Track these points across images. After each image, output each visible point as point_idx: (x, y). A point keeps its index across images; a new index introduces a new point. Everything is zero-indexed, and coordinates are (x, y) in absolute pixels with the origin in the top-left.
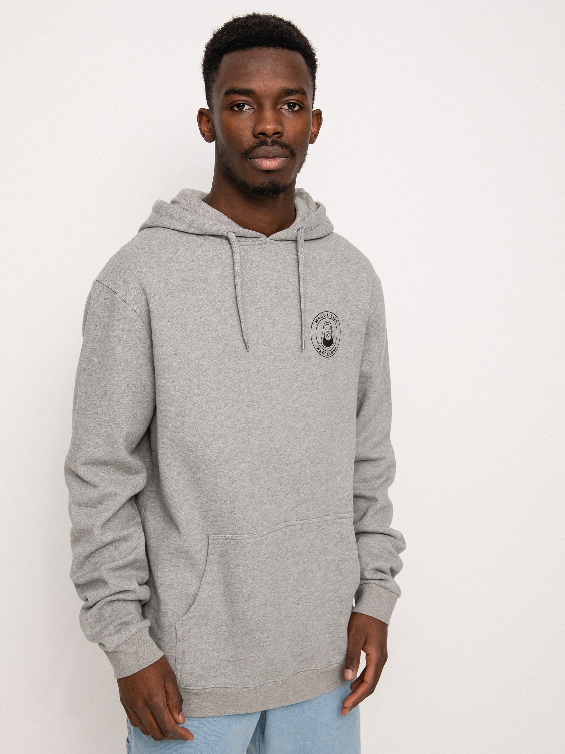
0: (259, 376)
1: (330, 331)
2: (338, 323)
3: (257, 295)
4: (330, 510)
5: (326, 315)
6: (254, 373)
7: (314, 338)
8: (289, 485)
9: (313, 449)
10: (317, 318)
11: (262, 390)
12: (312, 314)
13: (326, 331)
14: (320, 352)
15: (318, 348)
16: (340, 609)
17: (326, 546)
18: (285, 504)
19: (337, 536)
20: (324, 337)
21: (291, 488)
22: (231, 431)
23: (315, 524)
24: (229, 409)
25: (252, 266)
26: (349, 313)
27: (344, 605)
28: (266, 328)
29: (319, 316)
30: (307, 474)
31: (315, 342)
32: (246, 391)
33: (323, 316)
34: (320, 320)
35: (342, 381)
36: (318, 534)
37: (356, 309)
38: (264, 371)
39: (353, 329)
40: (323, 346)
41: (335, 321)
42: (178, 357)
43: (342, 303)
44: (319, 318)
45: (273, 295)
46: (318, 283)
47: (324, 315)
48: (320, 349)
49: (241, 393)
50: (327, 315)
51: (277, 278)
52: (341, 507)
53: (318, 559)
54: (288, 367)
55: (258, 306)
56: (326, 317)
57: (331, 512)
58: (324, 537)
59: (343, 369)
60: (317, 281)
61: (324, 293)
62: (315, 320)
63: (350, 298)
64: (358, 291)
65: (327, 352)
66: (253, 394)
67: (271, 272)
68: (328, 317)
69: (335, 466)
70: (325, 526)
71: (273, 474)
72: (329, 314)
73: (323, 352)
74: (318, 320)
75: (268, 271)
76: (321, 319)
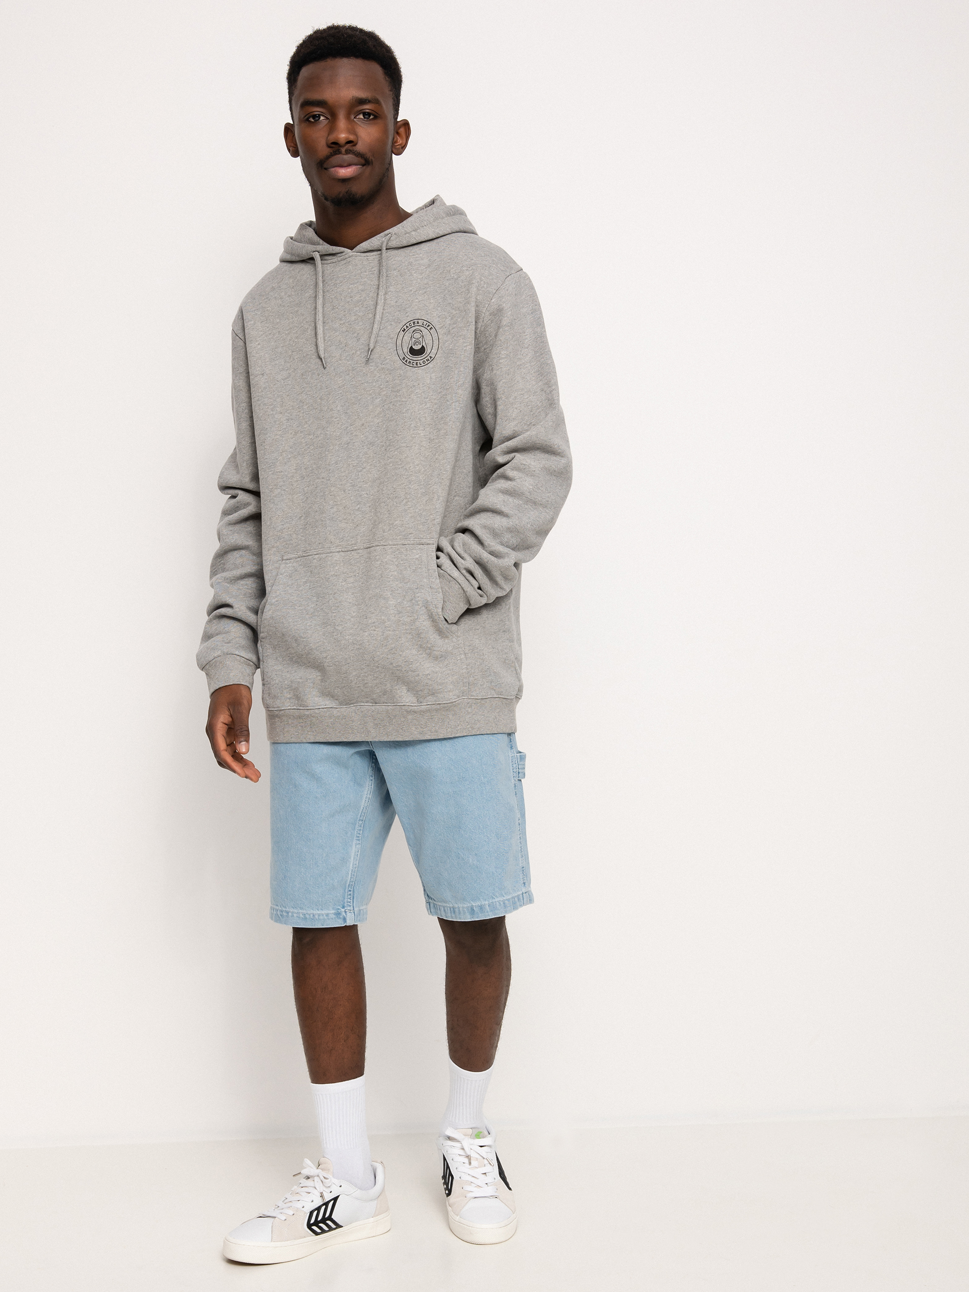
0: (340, 392)
1: (421, 339)
2: (433, 331)
3: (342, 311)
4: (410, 534)
5: (416, 323)
6: (335, 389)
7: (399, 348)
8: (368, 505)
9: (391, 465)
10: (405, 327)
11: (342, 406)
12: (400, 323)
13: (414, 339)
14: (405, 363)
15: (404, 358)
16: (419, 643)
17: (404, 572)
18: (363, 524)
19: (417, 562)
20: (412, 346)
21: (370, 507)
22: (309, 448)
23: (390, 546)
24: (309, 426)
25: (336, 282)
26: (450, 318)
27: (423, 638)
28: (350, 343)
29: (408, 325)
30: (383, 492)
31: (400, 352)
32: (326, 408)
33: (412, 324)
34: (408, 328)
35: (440, 393)
36: (395, 558)
37: (457, 312)
38: (345, 387)
39: (454, 335)
40: (409, 356)
41: (429, 328)
42: (265, 377)
43: (439, 308)
44: (407, 327)
45: (358, 308)
46: (411, 290)
47: (414, 323)
48: (406, 359)
49: (321, 410)
50: (418, 323)
51: (362, 291)
52: (423, 531)
53: (392, 586)
54: (371, 381)
55: (342, 322)
56: (416, 325)
57: (410, 535)
58: (402, 562)
59: (441, 380)
60: (411, 289)
61: (417, 300)
62: (403, 329)
63: (450, 301)
64: (460, 292)
65: (415, 362)
66: (333, 410)
67: (355, 285)
68: (418, 324)
69: (421, 487)
70: (402, 550)
71: (350, 492)
72: (419, 321)
73: (410, 362)
74: (406, 328)
75: (352, 286)
76: (410, 327)
